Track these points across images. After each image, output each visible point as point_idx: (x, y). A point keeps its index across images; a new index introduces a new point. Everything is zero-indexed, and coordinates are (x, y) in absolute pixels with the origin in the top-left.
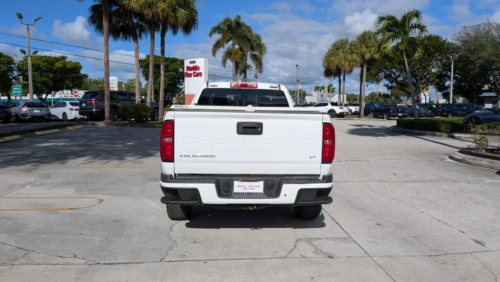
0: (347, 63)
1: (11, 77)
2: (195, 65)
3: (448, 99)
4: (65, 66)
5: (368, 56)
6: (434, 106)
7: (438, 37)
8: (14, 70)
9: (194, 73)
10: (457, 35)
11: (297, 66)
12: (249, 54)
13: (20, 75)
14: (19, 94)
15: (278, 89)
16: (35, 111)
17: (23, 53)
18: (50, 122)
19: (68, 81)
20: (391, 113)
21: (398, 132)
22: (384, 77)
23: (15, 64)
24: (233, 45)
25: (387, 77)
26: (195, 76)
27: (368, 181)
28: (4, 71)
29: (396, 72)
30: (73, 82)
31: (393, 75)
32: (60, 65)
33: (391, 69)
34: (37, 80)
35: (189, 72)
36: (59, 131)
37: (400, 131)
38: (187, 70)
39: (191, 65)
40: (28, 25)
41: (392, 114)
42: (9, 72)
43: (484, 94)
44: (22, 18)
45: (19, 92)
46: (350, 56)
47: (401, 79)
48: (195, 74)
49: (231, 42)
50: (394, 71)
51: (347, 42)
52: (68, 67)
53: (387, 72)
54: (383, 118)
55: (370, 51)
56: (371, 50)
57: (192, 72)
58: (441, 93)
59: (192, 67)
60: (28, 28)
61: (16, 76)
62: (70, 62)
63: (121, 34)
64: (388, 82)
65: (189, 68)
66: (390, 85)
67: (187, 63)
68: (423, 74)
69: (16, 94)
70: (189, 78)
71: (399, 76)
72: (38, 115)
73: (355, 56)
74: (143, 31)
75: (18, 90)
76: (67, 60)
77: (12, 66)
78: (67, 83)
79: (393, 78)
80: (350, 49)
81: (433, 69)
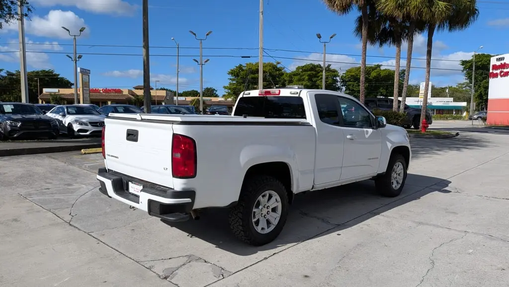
2: (503, 62)
4: (379, 75)
9: (501, 72)
13: (342, 86)
15: (298, 95)
19: (382, 89)
23: (339, 76)
26: (501, 76)
28: (329, 83)
30: (387, 89)
32: (375, 74)
34: (355, 89)
35: (495, 72)
38: (493, 69)
39: (498, 63)
48: (502, 74)
52: (382, 76)
57: (498, 71)
59: (499, 66)
62: (384, 70)
65: (495, 67)
67: (493, 61)
70: (495, 79)
76: (382, 68)
78: (382, 91)
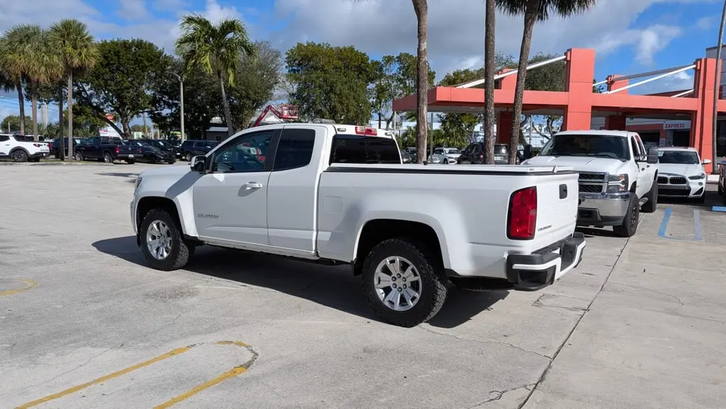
0: (43, 69)
6: (162, 144)
7: (151, 45)
43: (213, 129)
46: (46, 58)
50: (87, 87)
54: (104, 161)
55: (80, 54)
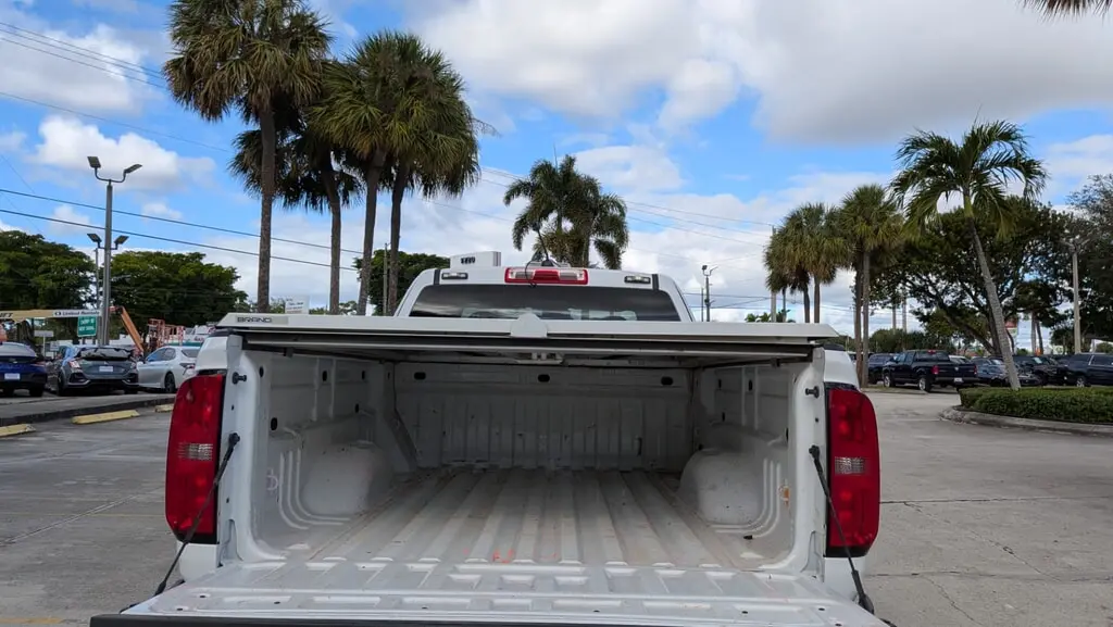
1: (83, 299)
3: (1071, 345)
4: (198, 275)
5: (870, 244)
6: (1037, 361)
8: (91, 283)
10: (1080, 197)
11: (704, 268)
12: (593, 239)
14: (92, 332)
15: (650, 287)
16: (103, 369)
17: (94, 240)
18: (135, 393)
20: (935, 376)
21: (968, 422)
22: (910, 292)
24: (559, 220)
25: (917, 292)
27: (932, 574)
29: (937, 281)
31: (930, 288)
32: (190, 272)
33: (926, 274)
36: (137, 414)
37: (972, 420)
40: (110, 181)
41: (937, 379)
42: (79, 287)
44: (99, 166)
45: (92, 328)
47: (948, 299)
49: (553, 216)
50: (933, 279)
51: (820, 210)
52: (205, 278)
53: (917, 282)
54: (918, 388)
56: (876, 231)
58: (1049, 330)
60: (110, 188)
61: (93, 296)
62: (210, 266)
63: (305, 195)
64: (920, 305)
66: (925, 311)
68: (1003, 287)
69: (86, 332)
71: (946, 291)
72: (107, 377)
73: (839, 241)
74: (352, 189)
75: (89, 324)
76: (205, 261)
77: (89, 274)
79: (931, 296)
80: (828, 225)
81: (1026, 275)
